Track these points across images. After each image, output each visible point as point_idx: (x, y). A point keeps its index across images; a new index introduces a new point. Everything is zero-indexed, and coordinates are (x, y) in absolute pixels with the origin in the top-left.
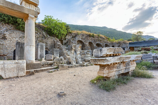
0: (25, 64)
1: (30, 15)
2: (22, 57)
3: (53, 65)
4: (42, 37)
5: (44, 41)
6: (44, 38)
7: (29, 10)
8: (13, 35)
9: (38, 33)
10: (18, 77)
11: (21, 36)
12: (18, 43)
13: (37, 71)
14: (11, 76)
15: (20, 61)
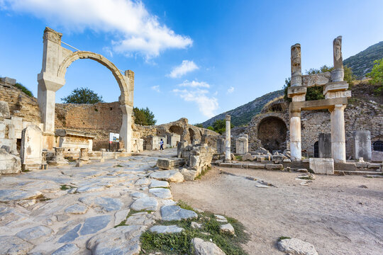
0: (333, 163)
1: (336, 106)
2: (328, 154)
3: (378, 170)
4: (368, 113)
5: (372, 121)
6: (373, 114)
7: (335, 100)
8: (313, 120)
9: (357, 107)
10: (326, 174)
11: (324, 120)
12: (321, 135)
13: (348, 174)
14: (320, 172)
15: (328, 160)
